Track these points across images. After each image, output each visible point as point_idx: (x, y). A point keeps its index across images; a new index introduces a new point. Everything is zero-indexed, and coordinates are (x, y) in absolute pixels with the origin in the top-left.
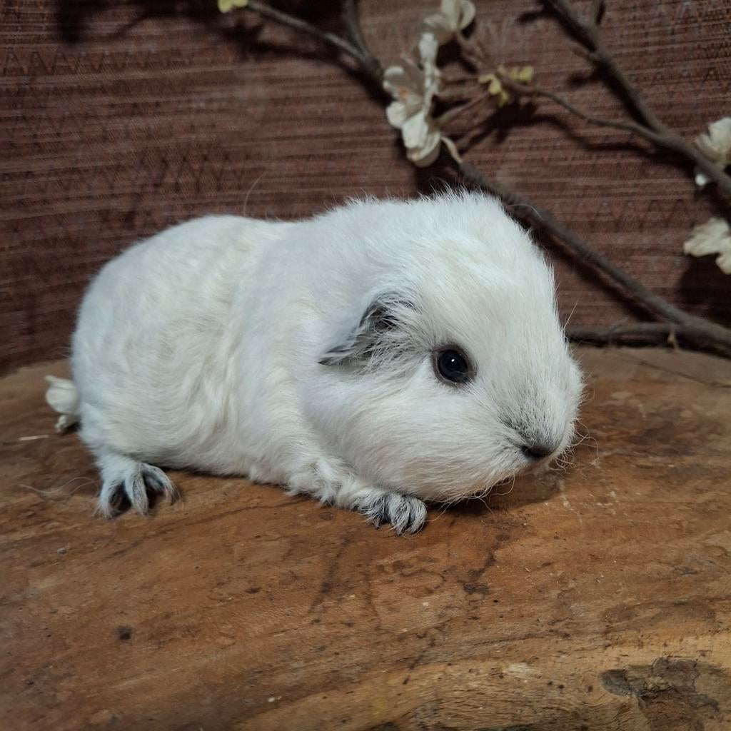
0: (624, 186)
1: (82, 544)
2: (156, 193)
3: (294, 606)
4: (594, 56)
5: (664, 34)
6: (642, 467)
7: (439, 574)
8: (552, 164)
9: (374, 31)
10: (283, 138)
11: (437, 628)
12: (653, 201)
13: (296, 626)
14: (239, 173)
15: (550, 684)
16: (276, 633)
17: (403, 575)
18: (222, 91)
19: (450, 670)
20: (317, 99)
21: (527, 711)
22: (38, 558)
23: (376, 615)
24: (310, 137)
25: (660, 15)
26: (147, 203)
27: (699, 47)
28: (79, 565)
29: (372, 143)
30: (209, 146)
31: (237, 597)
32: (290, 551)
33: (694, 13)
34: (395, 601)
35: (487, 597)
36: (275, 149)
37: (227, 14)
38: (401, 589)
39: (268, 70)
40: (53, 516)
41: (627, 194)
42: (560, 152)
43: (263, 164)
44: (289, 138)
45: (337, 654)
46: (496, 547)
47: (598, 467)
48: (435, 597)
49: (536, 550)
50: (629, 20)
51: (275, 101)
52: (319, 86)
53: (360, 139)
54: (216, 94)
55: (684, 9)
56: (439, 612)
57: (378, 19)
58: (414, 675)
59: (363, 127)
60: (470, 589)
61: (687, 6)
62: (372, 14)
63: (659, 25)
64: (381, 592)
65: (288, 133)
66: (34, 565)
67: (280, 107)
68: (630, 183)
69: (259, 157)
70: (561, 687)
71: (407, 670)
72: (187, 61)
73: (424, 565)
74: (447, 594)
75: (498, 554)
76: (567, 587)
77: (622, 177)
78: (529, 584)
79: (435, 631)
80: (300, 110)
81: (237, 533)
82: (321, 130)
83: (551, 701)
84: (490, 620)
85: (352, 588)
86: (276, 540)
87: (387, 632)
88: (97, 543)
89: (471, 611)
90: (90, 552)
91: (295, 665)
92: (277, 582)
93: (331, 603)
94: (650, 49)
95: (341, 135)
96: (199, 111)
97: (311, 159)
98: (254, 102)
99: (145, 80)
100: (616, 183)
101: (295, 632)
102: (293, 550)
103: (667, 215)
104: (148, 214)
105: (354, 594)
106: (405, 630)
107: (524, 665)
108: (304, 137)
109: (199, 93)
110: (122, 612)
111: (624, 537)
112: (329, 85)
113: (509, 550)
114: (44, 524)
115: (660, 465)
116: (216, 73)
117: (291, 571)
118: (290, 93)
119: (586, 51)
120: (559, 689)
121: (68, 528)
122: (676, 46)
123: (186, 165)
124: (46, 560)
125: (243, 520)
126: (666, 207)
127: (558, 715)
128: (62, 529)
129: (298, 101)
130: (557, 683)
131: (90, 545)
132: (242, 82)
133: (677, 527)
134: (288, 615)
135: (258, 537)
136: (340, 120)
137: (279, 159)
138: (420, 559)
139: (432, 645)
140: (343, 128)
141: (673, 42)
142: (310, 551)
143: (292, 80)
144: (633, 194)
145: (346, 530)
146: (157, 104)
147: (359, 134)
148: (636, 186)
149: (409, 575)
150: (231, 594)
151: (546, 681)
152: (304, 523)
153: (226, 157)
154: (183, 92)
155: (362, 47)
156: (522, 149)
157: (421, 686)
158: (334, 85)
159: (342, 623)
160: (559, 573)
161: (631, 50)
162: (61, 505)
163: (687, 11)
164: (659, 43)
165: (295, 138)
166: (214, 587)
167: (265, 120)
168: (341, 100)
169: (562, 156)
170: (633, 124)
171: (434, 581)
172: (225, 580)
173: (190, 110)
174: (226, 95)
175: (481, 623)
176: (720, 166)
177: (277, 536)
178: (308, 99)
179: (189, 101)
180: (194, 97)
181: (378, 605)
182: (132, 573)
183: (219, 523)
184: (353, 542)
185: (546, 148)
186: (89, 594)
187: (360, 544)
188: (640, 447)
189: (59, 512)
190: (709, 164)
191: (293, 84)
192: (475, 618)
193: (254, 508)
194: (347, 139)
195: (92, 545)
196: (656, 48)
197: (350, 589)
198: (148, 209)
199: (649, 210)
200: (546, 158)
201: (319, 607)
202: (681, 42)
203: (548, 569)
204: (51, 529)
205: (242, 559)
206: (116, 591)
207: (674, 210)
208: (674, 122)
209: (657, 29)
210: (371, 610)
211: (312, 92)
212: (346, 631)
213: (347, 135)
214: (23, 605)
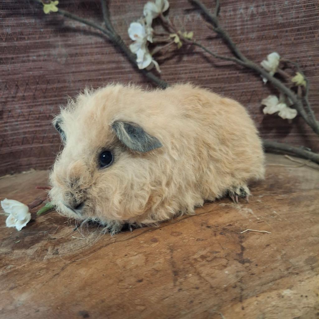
0: (231, 86)
1: (33, 273)
2: (13, 101)
3: (165, 284)
4: (216, 29)
5: (243, 21)
6: (279, 200)
7: (224, 258)
8: (199, 79)
9: (116, 22)
10: (76, 72)
11: (239, 282)
12: (243, 92)
13: (172, 294)
14: (55, 90)
15: (302, 296)
16: (164, 299)
17: (207, 261)
18: (44, 51)
19: (259, 299)
20: (92, 54)
21: (296, 311)
22: (12, 285)
23: (207, 281)
24: (89, 71)
25: (241, 14)
26: (9, 106)
27: (258, 27)
28: (38, 284)
29: (119, 73)
30: (39, 77)
31: (134, 285)
32: (146, 259)
33: (255, 12)
34: (212, 274)
35: (252, 264)
36: (71, 78)
37: (48, 15)
38: (211, 267)
39: (66, 41)
40: (7, 262)
41: (232, 90)
42: (202, 73)
43: (67, 84)
44: (79, 72)
45: (201, 303)
46: (241, 242)
47: (261, 202)
48: (229, 268)
49: (259, 240)
50: (228, 16)
51: (71, 55)
52: (92, 48)
53: (113, 71)
54: (42, 53)
55: (251, 11)
56: (235, 275)
57: (117, 17)
58: (245, 305)
59: (114, 65)
60: (243, 262)
61: (252, 10)
62: (115, 15)
63: (241, 18)
64: (203, 270)
65: (78, 70)
66: (12, 289)
67: (73, 58)
68: (233, 85)
69: (64, 81)
70: (306, 297)
71: (239, 303)
72: (26, 37)
73: (215, 255)
74: (233, 266)
75: (244, 244)
76: (282, 253)
77: (229, 83)
78: (266, 255)
79: (239, 284)
80: (83, 59)
81: (114, 255)
82: (94, 67)
83: (304, 304)
84: (260, 273)
85: (188, 271)
86: (136, 255)
87: (217, 288)
88: (41, 272)
89: (249, 272)
90: (40, 277)
91: (183, 313)
92: (149, 274)
93: (182, 280)
94: (238, 28)
95: (104, 69)
96: (34, 61)
97: (90, 81)
98: (60, 56)
99: (5, 47)
100: (226, 85)
101: (173, 297)
102: (147, 258)
103: (249, 97)
104: (10, 112)
105: (190, 273)
106: (225, 286)
107: (288, 290)
108: (86, 71)
109: (33, 52)
110: (77, 304)
111: (292, 229)
112: (97, 47)
113: (247, 242)
114: (5, 267)
115: (286, 198)
116: (41, 43)
117: (153, 268)
118: (78, 51)
119: (213, 27)
120: (306, 298)
121: (20, 267)
122: (249, 26)
123: (28, 87)
124: (17, 285)
125: (113, 249)
126: (249, 94)
127: (309, 309)
128: (17, 268)
129: (82, 54)
130: (304, 295)
131: (38, 273)
132: (55, 47)
133: (310, 221)
134: (165, 289)
135: (126, 255)
136: (103, 63)
137: (74, 82)
138: (212, 253)
139: (242, 290)
140: (104, 66)
141: (247, 25)
142: (157, 258)
143: (78, 45)
144: (234, 90)
145: (168, 245)
146: (12, 58)
147: (112, 69)
148: (235, 86)
149: (211, 261)
150: (130, 285)
151: (300, 295)
152: (145, 245)
153: (48, 82)
154: (25, 52)
155: (112, 30)
156: (186, 73)
157: (251, 309)
158: (99, 47)
159: (193, 288)
160: (275, 248)
161: (229, 29)
162: (9, 256)
163: (252, 12)
164: (242, 25)
165: (82, 72)
166: (119, 283)
167: (67, 64)
168: (103, 54)
169: (203, 75)
170: (234, 58)
171: (224, 262)
172: (122, 279)
173: (29, 61)
174: (46, 53)
175: (257, 276)
176: (272, 73)
177: (136, 253)
178: (87, 54)
179: (28, 56)
180: (30, 54)
181: (205, 277)
182: (70, 284)
183: (101, 252)
184: (175, 250)
185: (196, 72)
186: (52, 298)
187: (179, 250)
188: (273, 192)
189: (10, 260)
190: (267, 74)
191: (79, 47)
192: (253, 274)
193: (115, 242)
194: (107, 71)
195: (39, 273)
196: (240, 27)
197: (187, 272)
198: (9, 109)
199: (241, 96)
200: (196, 76)
201: (178, 283)
202: (250, 25)
203: (269, 248)
204: (10, 269)
205: (124, 267)
206: (66, 294)
207: (252, 95)
208: (250, 58)
209: (240, 20)
210: (203, 279)
211: (88, 51)
212: (197, 292)
213: (107, 69)
214: (17, 311)
